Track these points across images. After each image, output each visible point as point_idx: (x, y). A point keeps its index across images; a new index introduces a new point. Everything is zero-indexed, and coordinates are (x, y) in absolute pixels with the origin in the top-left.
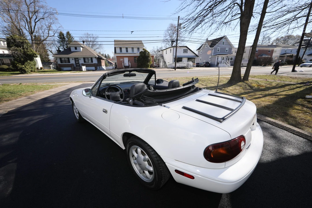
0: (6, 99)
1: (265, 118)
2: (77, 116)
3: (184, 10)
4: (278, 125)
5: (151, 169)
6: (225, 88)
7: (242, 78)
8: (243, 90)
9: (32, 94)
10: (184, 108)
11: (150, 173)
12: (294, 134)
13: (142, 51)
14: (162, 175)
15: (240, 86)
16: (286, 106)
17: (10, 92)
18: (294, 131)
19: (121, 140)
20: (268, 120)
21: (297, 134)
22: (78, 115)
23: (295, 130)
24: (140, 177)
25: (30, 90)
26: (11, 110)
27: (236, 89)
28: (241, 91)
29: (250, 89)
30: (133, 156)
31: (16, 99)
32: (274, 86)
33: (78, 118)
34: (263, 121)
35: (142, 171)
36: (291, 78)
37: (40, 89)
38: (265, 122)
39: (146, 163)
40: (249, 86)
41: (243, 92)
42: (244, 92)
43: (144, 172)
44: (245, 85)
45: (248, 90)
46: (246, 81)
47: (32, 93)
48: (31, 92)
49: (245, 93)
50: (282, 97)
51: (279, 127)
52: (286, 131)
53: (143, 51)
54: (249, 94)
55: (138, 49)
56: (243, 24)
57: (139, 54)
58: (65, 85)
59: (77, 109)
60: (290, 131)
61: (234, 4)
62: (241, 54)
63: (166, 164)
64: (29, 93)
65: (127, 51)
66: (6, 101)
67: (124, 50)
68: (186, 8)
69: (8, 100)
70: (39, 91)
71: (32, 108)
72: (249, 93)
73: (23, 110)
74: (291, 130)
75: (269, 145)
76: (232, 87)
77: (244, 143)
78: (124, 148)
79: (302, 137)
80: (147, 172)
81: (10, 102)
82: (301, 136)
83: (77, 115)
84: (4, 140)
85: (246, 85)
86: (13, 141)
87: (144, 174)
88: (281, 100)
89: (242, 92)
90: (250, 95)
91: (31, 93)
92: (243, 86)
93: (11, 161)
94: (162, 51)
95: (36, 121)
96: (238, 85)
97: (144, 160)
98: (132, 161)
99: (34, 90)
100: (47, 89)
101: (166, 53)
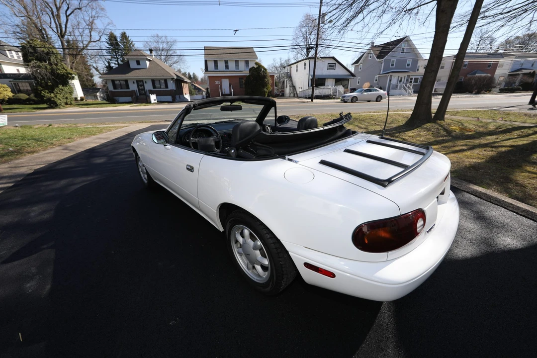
0: (29, 149)
1: (468, 186)
2: (145, 179)
4: (490, 199)
5: (266, 262)
6: (400, 133)
7: (433, 115)
8: (432, 138)
9: (69, 142)
10: (323, 162)
11: (264, 268)
12: (517, 213)
13: (253, 67)
14: (283, 271)
15: (429, 130)
16: (509, 167)
17: (35, 139)
18: (518, 208)
19: (217, 216)
20: (474, 190)
21: (522, 214)
22: (146, 176)
23: (520, 208)
24: (248, 274)
25: (67, 136)
26: (38, 167)
27: (420, 136)
28: (428, 139)
29: (445, 136)
30: (237, 241)
31: (44, 150)
32: (492, 130)
33: (146, 182)
34: (464, 191)
35: (251, 266)
36: (526, 115)
37: (83, 133)
38: (468, 192)
39: (258, 252)
40: (445, 130)
41: (433, 140)
42: (435, 141)
43: (254, 267)
44: (438, 129)
45: (441, 137)
46: (440, 120)
47: (70, 140)
48: (69, 138)
49: (435, 143)
50: (503, 149)
51: (492, 201)
52: (503, 209)
53: (256, 66)
54: (443, 145)
55: (247, 62)
57: (248, 72)
58: (122, 127)
59: (144, 166)
60: (510, 209)
63: (289, 253)
64: (65, 140)
65: (227, 67)
66: (29, 153)
67: (222, 66)
69: (33, 152)
70: (82, 137)
71: (72, 164)
72: (444, 143)
73: (57, 167)
74: (513, 208)
75: (470, 231)
76: (413, 131)
77: (422, 222)
78: (221, 229)
79: (531, 219)
80: (258, 268)
81: (35, 155)
82: (530, 217)
83: (144, 177)
84: (33, 214)
85: (440, 128)
86: (46, 216)
87: (254, 270)
88: (501, 156)
89: (431, 140)
90: (444, 147)
91: (68, 140)
92: (433, 130)
93: (45, 246)
94: (289, 67)
95: (79, 186)
96: (425, 128)
97: (255, 248)
98: (236, 251)
99: (73, 135)
100: (94, 135)
101: (297, 70)
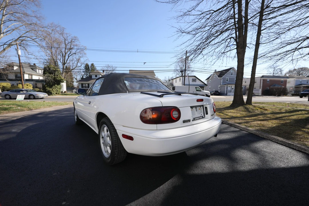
3: (186, 43)
5: (110, 142)
7: (245, 102)
11: (110, 147)
17: (33, 105)
18: (278, 140)
19: (96, 123)
21: (280, 143)
23: (279, 140)
24: (105, 155)
26: (28, 115)
30: (103, 137)
31: (35, 109)
33: (76, 120)
36: (304, 105)
37: (57, 104)
39: (108, 138)
46: (249, 105)
56: (239, 53)
60: (274, 141)
61: (230, 38)
62: (240, 79)
68: (187, 42)
70: (56, 106)
77: (177, 113)
78: (98, 132)
79: (285, 146)
81: (30, 111)
82: (284, 144)
83: (76, 118)
94: (172, 81)
97: (107, 136)
98: (101, 142)
100: (63, 105)
101: (176, 82)
